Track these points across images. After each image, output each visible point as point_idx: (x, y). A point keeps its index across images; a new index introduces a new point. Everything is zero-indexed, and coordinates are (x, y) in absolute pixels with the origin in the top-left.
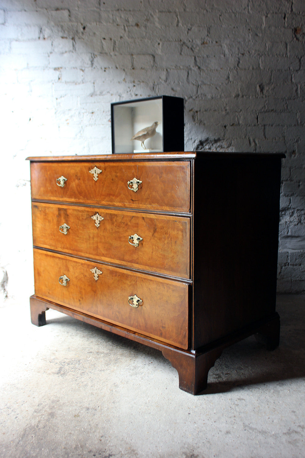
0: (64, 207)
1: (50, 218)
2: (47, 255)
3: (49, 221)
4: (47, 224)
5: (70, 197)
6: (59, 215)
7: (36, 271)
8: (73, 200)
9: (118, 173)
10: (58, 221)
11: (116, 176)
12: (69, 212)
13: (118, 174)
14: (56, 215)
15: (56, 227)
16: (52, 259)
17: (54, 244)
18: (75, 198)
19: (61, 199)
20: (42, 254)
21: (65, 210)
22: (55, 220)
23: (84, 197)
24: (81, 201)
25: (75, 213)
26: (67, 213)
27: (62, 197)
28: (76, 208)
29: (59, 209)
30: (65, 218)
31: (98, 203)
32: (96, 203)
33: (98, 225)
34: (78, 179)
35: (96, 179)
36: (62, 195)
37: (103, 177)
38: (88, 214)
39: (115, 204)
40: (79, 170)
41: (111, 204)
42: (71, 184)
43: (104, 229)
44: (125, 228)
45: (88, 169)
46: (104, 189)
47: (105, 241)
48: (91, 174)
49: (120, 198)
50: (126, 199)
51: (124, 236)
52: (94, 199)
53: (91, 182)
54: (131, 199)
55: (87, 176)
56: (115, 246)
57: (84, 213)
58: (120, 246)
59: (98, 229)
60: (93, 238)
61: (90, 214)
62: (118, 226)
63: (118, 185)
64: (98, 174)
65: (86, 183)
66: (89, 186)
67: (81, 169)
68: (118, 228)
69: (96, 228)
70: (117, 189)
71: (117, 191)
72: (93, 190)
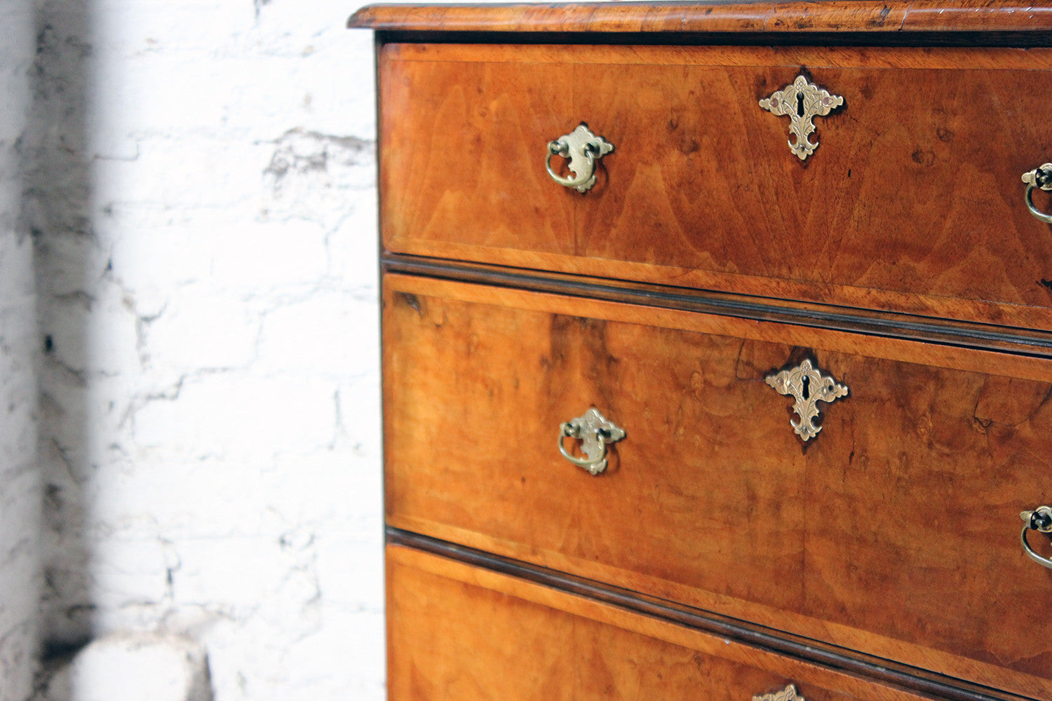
0: (591, 309)
1: (497, 371)
2: (471, 590)
3: (493, 392)
4: (481, 406)
5: (633, 250)
6: (557, 358)
7: (404, 681)
8: (648, 270)
9: (955, 114)
10: (547, 391)
11: (944, 136)
12: (621, 340)
13: (955, 124)
14: (534, 359)
15: (533, 426)
16: (503, 614)
17: (517, 525)
18: (663, 257)
19: (571, 264)
20: (442, 581)
21: (598, 328)
22: (531, 385)
23: (721, 256)
24: (702, 278)
25: (661, 348)
26: (604, 347)
27: (578, 252)
28: (667, 317)
29: (559, 324)
30: (593, 375)
31: (817, 299)
32: (804, 296)
33: (814, 431)
34: (685, 148)
35: (802, 148)
36: (576, 241)
37: (852, 140)
38: (744, 358)
39: (927, 308)
40: (692, 93)
41: (903, 308)
42: (637, 174)
43: (852, 454)
44: (991, 455)
45: (752, 87)
46: (856, 213)
47: (855, 527)
48: (771, 119)
49: (963, 271)
50: (1004, 275)
51: (990, 508)
52: (790, 268)
53: (770, 166)
54: (1043, 281)
55: (744, 129)
56: (924, 565)
57: (716, 354)
58: (958, 568)
59: (809, 451)
60: (776, 506)
61: (756, 363)
62: (949, 445)
63: (957, 193)
64: (819, 121)
65: (739, 174)
66: (757, 190)
67: (704, 88)
68: (948, 455)
69: (798, 448)
70: (944, 217)
71: (949, 224)
72: (786, 217)
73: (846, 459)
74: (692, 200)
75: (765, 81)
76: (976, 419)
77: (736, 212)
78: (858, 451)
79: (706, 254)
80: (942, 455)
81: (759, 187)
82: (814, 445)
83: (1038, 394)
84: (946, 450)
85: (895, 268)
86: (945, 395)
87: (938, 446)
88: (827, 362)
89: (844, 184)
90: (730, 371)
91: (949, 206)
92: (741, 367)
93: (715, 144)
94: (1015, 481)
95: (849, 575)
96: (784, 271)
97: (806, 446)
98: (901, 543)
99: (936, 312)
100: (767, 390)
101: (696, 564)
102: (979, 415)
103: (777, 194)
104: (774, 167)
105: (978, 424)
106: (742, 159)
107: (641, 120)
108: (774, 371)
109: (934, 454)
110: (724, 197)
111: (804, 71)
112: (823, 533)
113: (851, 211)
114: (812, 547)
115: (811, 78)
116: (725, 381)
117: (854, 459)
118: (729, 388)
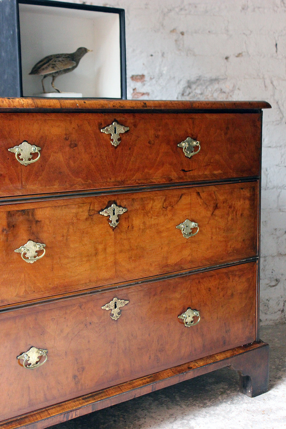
0: (27, 206)
5: (49, 183)
9: (160, 131)
11: (157, 137)
13: (160, 133)
29: (11, 215)
31: (119, 186)
32: (115, 186)
33: (117, 224)
34: (72, 146)
35: (115, 143)
36: (22, 184)
37: (131, 139)
38: (91, 208)
39: (152, 182)
40: (74, 128)
41: (145, 183)
42: (51, 156)
43: (128, 227)
44: (168, 215)
45: (97, 126)
46: (132, 160)
47: (131, 247)
48: (104, 135)
49: (162, 171)
50: (173, 170)
51: (167, 229)
52: (110, 179)
53: (104, 149)
54: (182, 170)
55: (95, 139)
56: (151, 249)
57: (81, 210)
58: (160, 246)
59: (115, 230)
60: (105, 249)
61: (96, 209)
62: (157, 216)
63: (161, 151)
64: (121, 135)
65: (93, 153)
66: (99, 157)
67: (79, 127)
68: (156, 219)
69: (111, 230)
70: (157, 157)
71: (158, 159)
72: (109, 163)
73: (127, 229)
74: (74, 163)
75: (101, 124)
76: (163, 207)
77: (91, 164)
78: (130, 225)
79: (80, 179)
80: (155, 219)
81: (100, 156)
82: (117, 228)
83: (178, 197)
84: (156, 217)
85: (143, 173)
86: (155, 203)
87: (153, 217)
88: (120, 203)
89: (129, 152)
90: (87, 214)
91: (158, 155)
92: (90, 211)
93: (84, 144)
94: (174, 220)
95: (130, 261)
96: (108, 180)
97: (114, 229)
98: (144, 246)
99: (155, 183)
100: (100, 216)
101: (77, 278)
102: (164, 206)
103: (106, 157)
104: (105, 149)
105: (164, 208)
106: (94, 148)
107: (52, 138)
108: (102, 210)
109: (152, 220)
110: (87, 160)
111: (115, 121)
112: (121, 252)
113: (130, 159)
114: (117, 257)
115: (118, 123)
116: (85, 217)
117: (129, 228)
118: (87, 219)
